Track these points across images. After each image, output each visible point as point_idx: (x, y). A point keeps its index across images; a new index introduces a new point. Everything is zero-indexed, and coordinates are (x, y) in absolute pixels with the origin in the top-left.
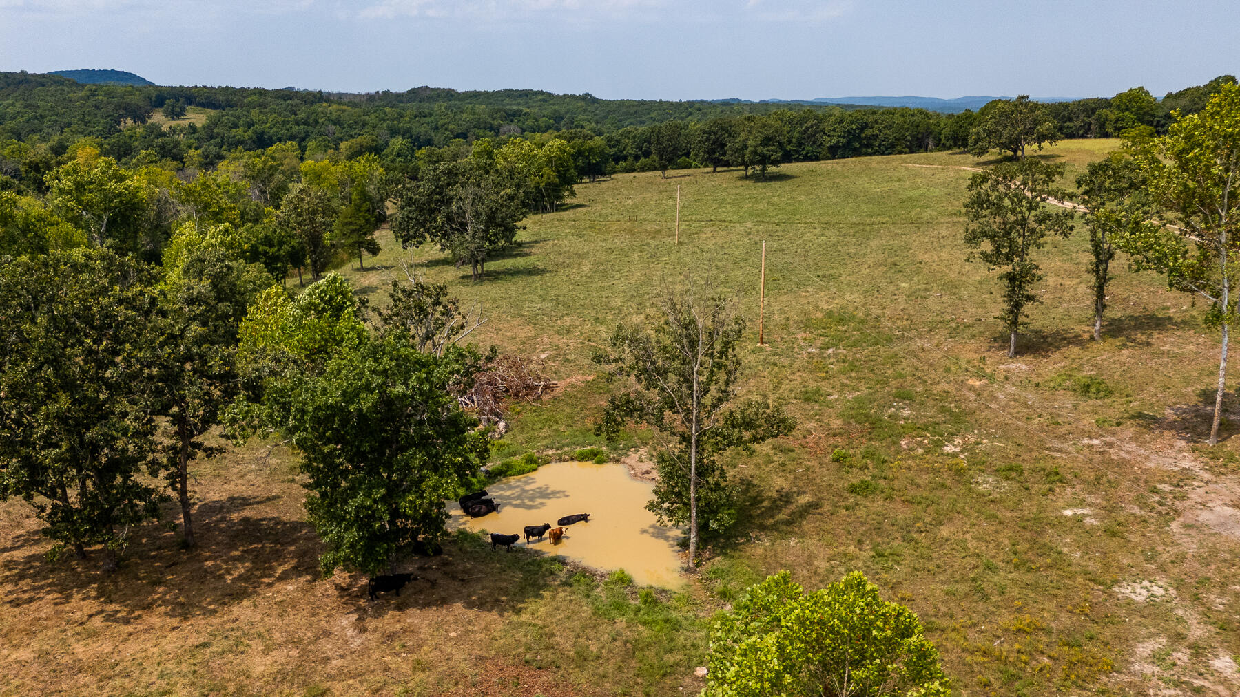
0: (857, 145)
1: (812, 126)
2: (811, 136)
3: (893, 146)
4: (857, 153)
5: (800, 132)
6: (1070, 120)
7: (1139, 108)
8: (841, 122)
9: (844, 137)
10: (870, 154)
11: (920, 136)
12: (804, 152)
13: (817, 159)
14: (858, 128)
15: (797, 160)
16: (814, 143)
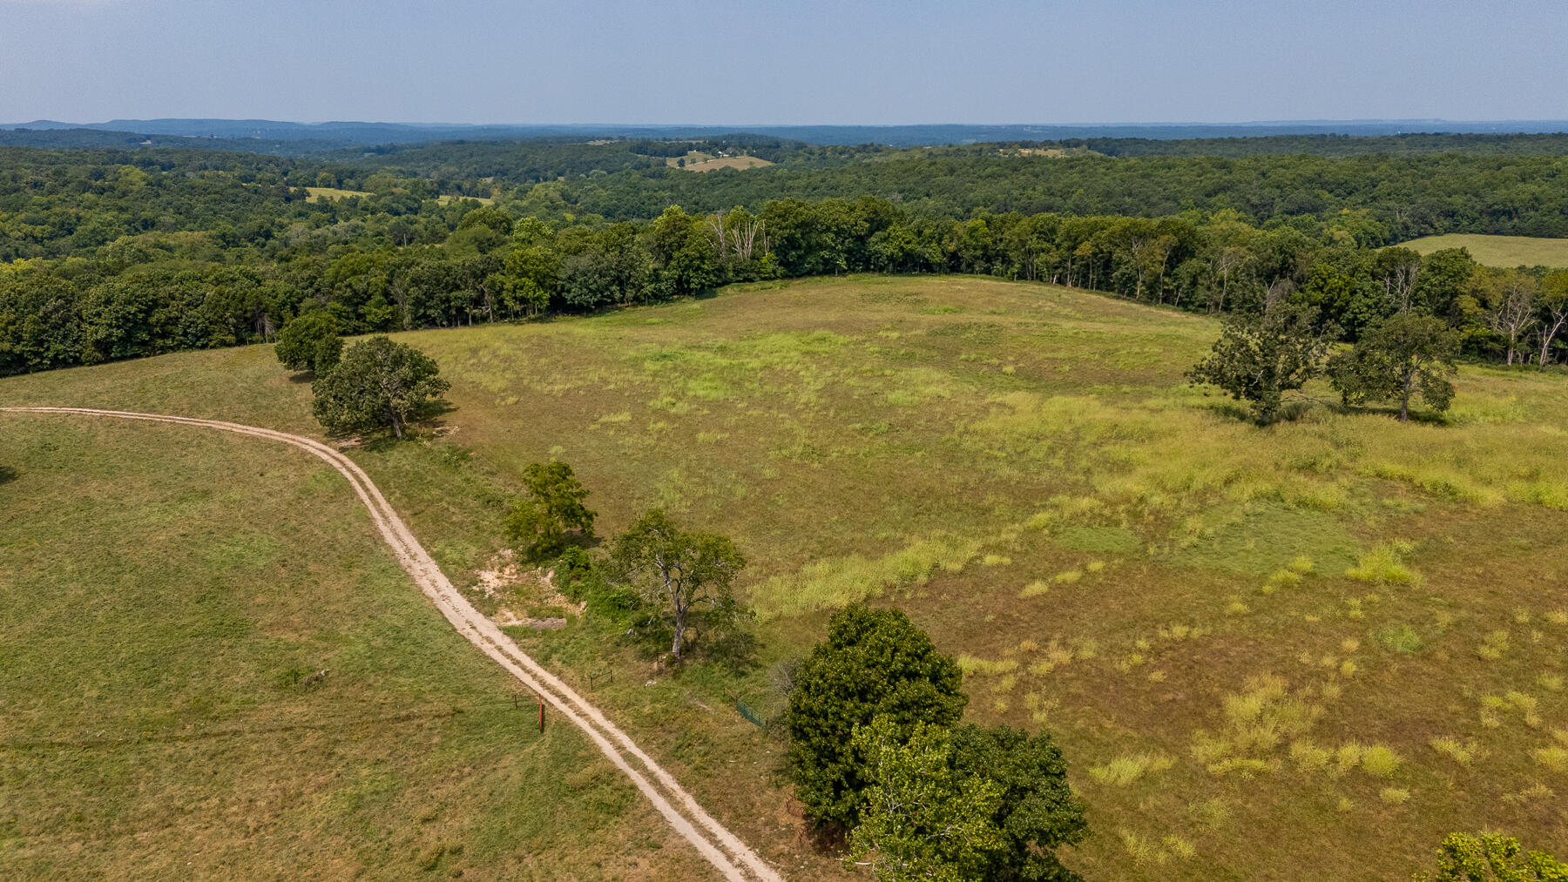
0: (145, 337)
1: (56, 310)
2: (56, 327)
3: (206, 333)
4: (147, 349)
5: (35, 322)
6: (457, 287)
7: (536, 273)
8: (108, 302)
9: (118, 327)
10: (173, 349)
11: (248, 315)
12: (51, 354)
13: (77, 362)
14: (141, 311)
15: (39, 368)
16: (65, 337)
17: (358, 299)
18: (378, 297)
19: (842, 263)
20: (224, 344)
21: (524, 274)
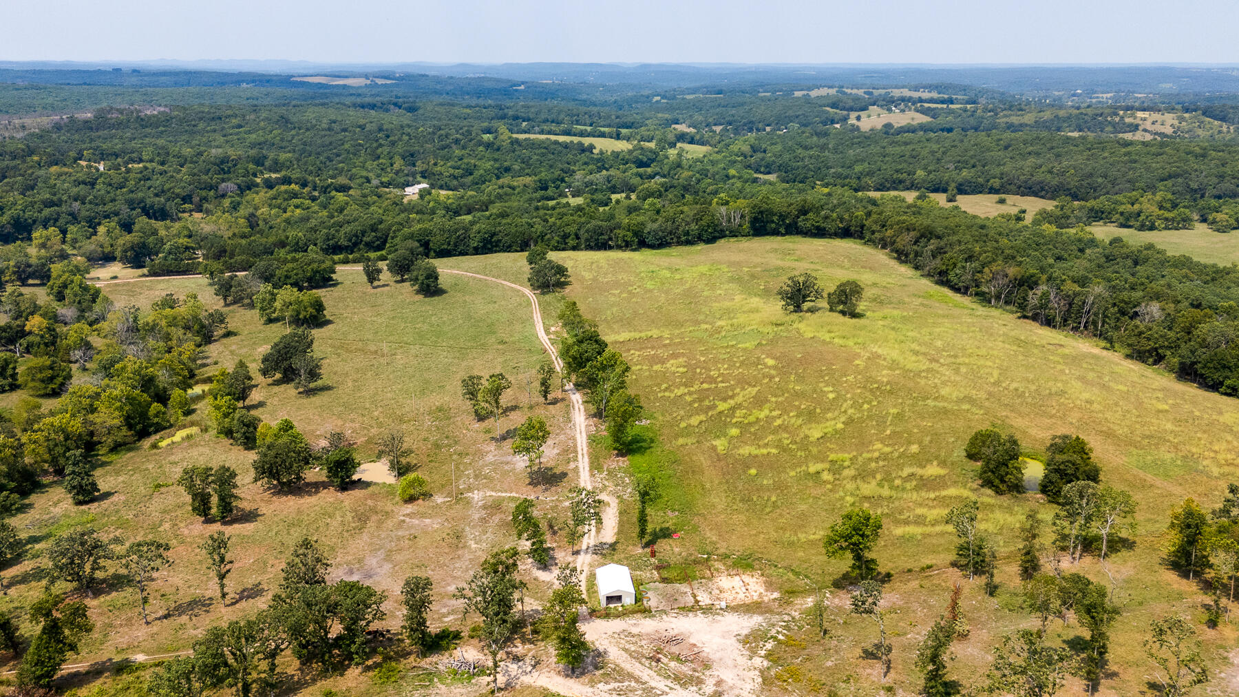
0: (490, 246)
1: (462, 234)
2: (461, 241)
3: (510, 246)
4: (490, 251)
5: (455, 238)
6: (602, 234)
7: (633, 230)
8: (479, 233)
9: (481, 242)
10: (499, 252)
12: (459, 250)
13: (467, 254)
14: (489, 237)
15: (455, 255)
16: (464, 245)
17: (565, 236)
18: (573, 236)
19: (783, 231)
20: (517, 251)
21: (629, 230)
